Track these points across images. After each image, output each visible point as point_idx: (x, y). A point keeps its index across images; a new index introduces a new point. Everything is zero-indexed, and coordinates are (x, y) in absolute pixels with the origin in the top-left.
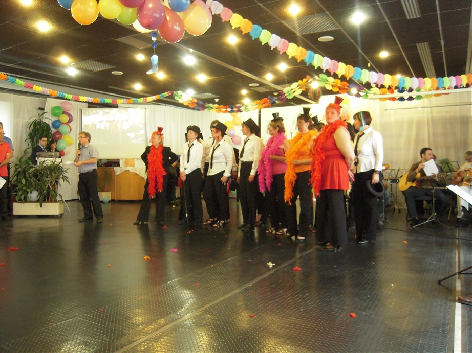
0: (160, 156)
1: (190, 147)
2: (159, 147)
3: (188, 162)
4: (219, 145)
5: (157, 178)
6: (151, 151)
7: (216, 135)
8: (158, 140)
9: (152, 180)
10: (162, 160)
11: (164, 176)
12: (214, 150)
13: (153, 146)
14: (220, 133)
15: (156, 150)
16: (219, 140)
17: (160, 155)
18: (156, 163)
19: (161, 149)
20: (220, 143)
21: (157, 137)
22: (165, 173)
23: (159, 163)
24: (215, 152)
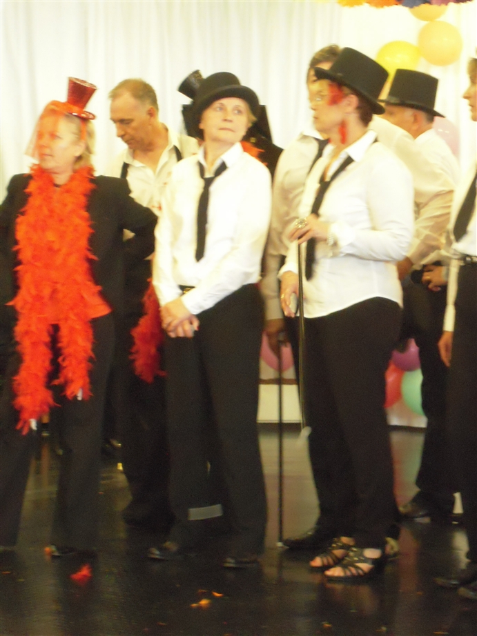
0: (79, 225)
1: (208, 182)
2: (72, 179)
3: (200, 254)
4: (349, 161)
5: (64, 332)
6: (35, 202)
7: (334, 115)
8: (76, 143)
9: (34, 344)
10: (83, 243)
11: (95, 323)
12: (324, 185)
13: (42, 174)
14: (351, 103)
15: (56, 195)
16: (344, 140)
17: (77, 221)
18: (59, 260)
19: (83, 187)
20: (351, 151)
21: (66, 129)
22: (100, 309)
23: (73, 260)
24: (329, 195)
